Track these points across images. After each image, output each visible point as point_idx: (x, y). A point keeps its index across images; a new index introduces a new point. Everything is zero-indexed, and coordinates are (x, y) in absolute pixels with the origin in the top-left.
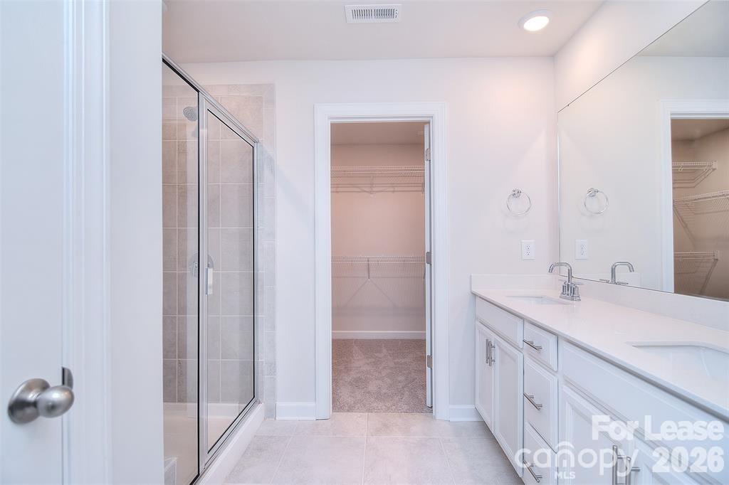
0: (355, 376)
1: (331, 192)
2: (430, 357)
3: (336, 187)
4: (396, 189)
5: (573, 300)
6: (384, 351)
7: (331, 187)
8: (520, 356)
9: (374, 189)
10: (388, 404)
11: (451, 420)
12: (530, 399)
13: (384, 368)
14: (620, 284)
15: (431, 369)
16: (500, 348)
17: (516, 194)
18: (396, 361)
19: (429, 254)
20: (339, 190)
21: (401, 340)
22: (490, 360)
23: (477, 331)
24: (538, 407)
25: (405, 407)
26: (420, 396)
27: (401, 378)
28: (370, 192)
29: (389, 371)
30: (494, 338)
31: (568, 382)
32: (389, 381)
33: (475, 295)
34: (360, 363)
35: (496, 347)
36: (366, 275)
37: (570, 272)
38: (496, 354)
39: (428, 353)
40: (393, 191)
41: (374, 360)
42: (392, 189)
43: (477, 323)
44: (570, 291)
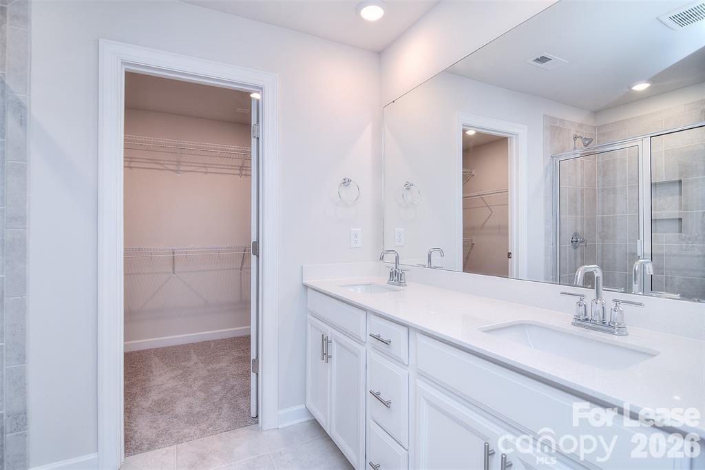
0: (156, 398)
1: (125, 167)
2: (256, 361)
3: (130, 162)
4: (209, 170)
5: (400, 285)
6: (194, 358)
7: (125, 161)
8: (362, 349)
9: (181, 169)
10: (203, 426)
11: (280, 427)
12: (377, 396)
13: (195, 379)
14: (435, 268)
15: (257, 374)
16: (337, 341)
17: (346, 182)
18: (209, 368)
19: (256, 245)
20: (133, 164)
21: (214, 341)
22: (325, 355)
23: (309, 326)
24: (387, 405)
25: (226, 425)
26: (243, 406)
27: (217, 388)
28: (176, 171)
29: (202, 382)
30: (331, 333)
31: (422, 375)
32: (201, 395)
33: (306, 287)
34: (162, 380)
35: (333, 342)
36: (171, 270)
37: (397, 258)
38: (334, 349)
39: (253, 356)
40: (206, 173)
41: (181, 372)
42: (204, 170)
43: (309, 316)
44: (397, 277)
